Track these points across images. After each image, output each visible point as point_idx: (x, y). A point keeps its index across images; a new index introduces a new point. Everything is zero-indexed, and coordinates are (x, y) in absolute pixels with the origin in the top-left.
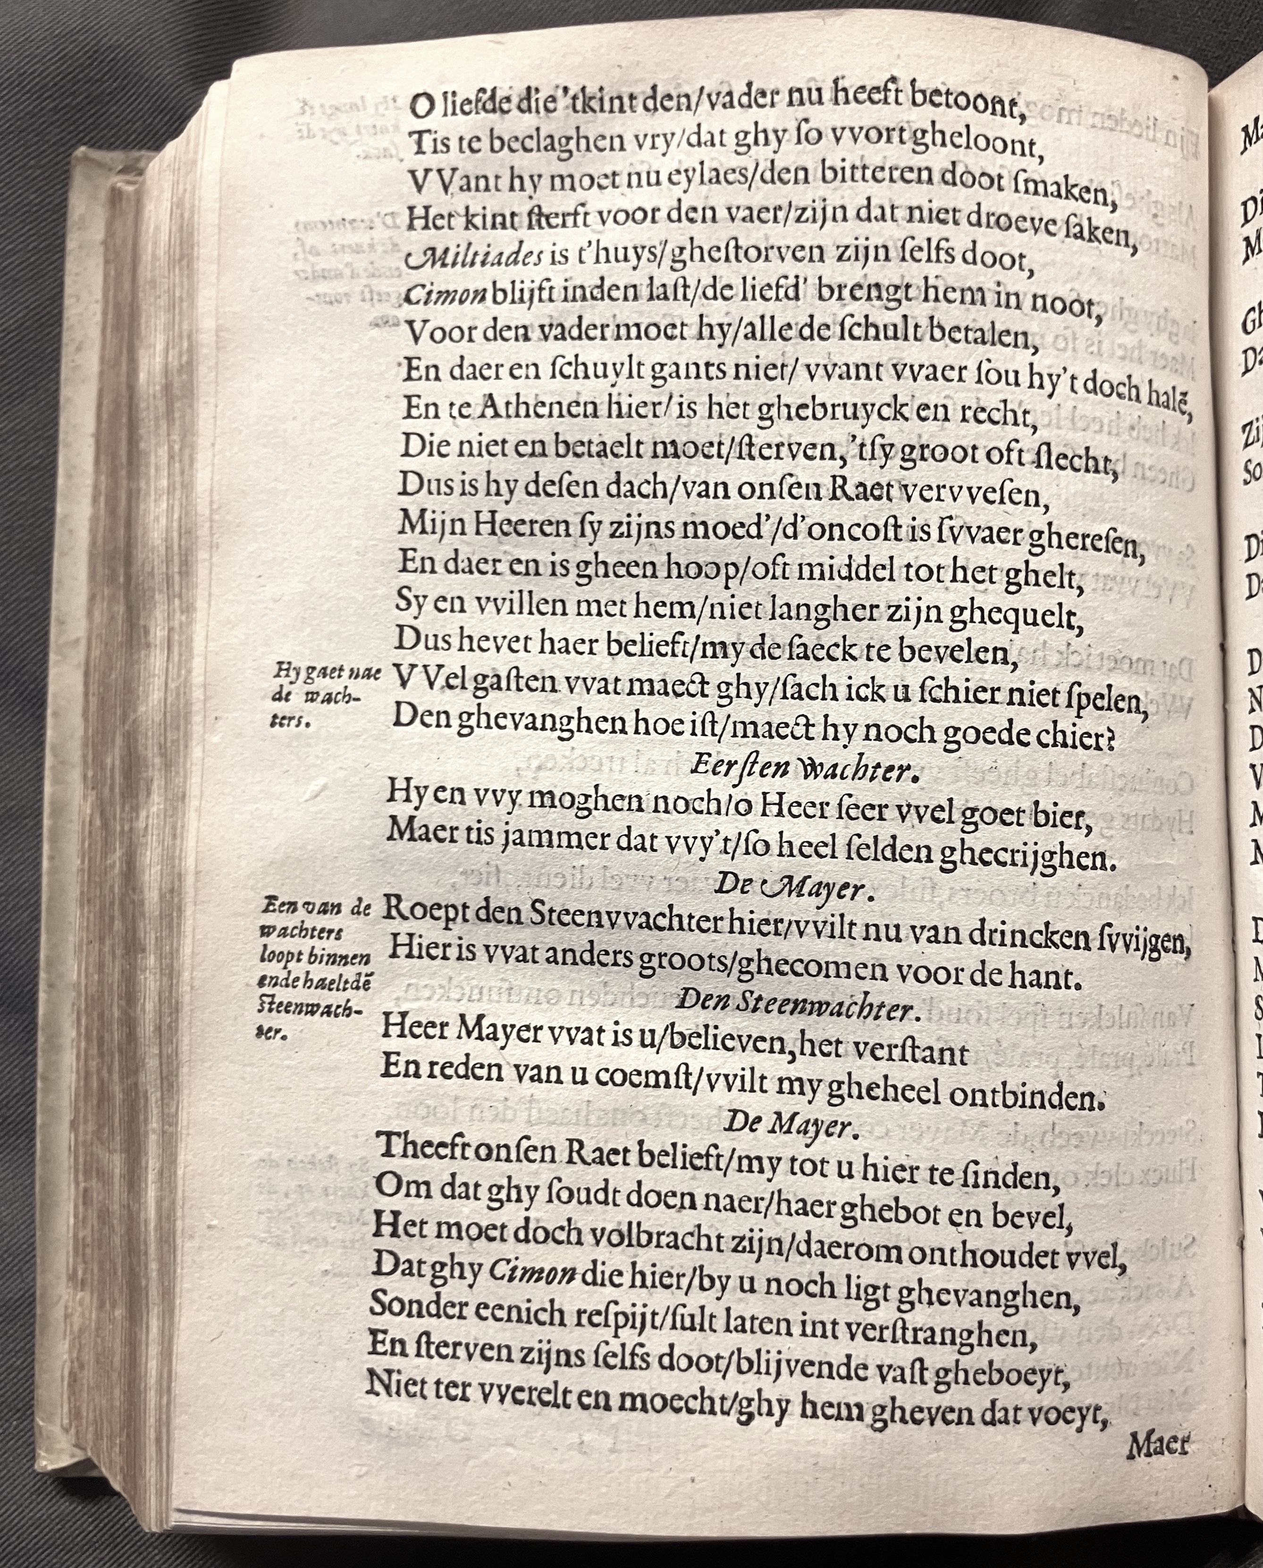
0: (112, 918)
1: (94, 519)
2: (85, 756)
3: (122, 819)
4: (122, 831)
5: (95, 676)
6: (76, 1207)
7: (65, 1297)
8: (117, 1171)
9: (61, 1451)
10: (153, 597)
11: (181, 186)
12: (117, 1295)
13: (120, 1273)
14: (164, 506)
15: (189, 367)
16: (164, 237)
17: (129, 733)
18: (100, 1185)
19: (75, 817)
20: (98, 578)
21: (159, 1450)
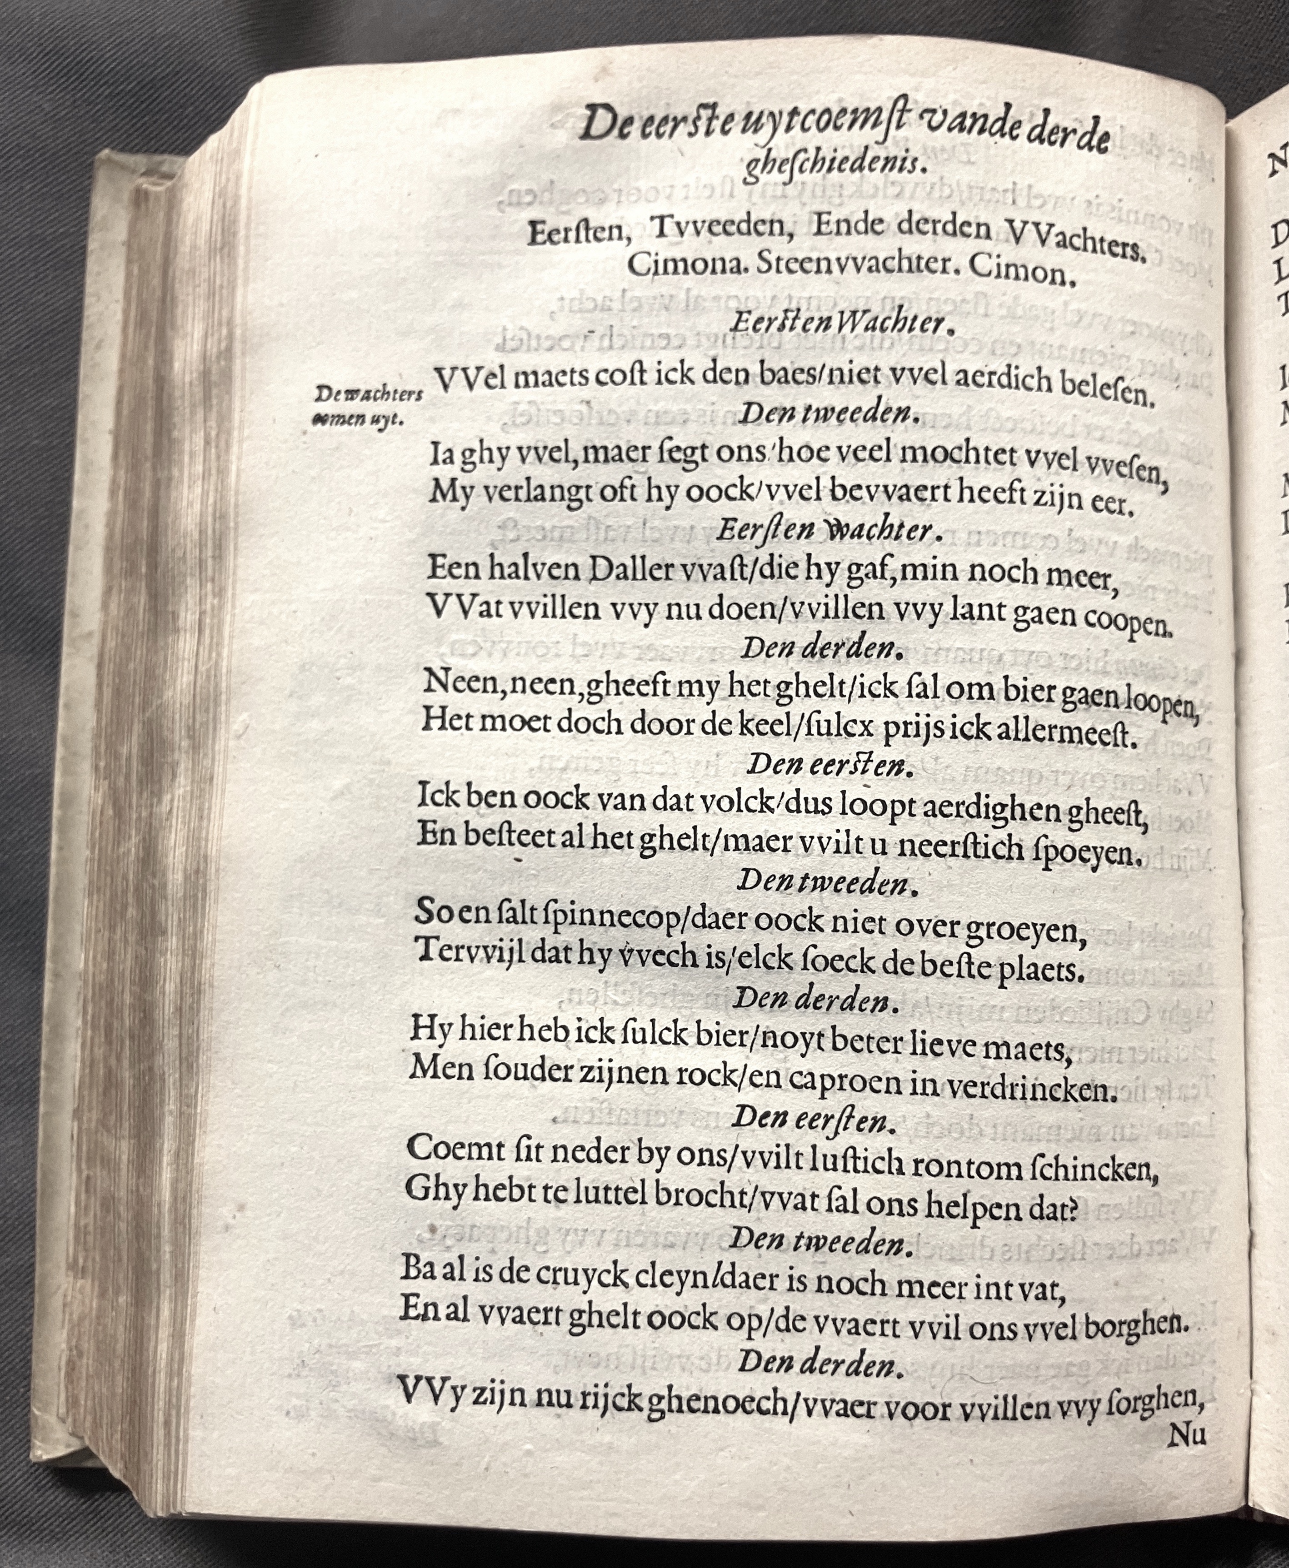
0: (125, 907)
1: (112, 514)
2: (96, 748)
3: (139, 806)
4: (139, 818)
5: (109, 668)
6: (78, 1195)
7: (64, 1287)
8: (125, 1158)
9: (58, 1441)
10: (184, 582)
11: (224, 177)
12: (121, 1281)
13: (125, 1259)
14: (198, 490)
15: (228, 353)
16: (205, 227)
17: (150, 721)
18: (105, 1173)
19: (85, 808)
20: (116, 570)
21: (168, 1434)
